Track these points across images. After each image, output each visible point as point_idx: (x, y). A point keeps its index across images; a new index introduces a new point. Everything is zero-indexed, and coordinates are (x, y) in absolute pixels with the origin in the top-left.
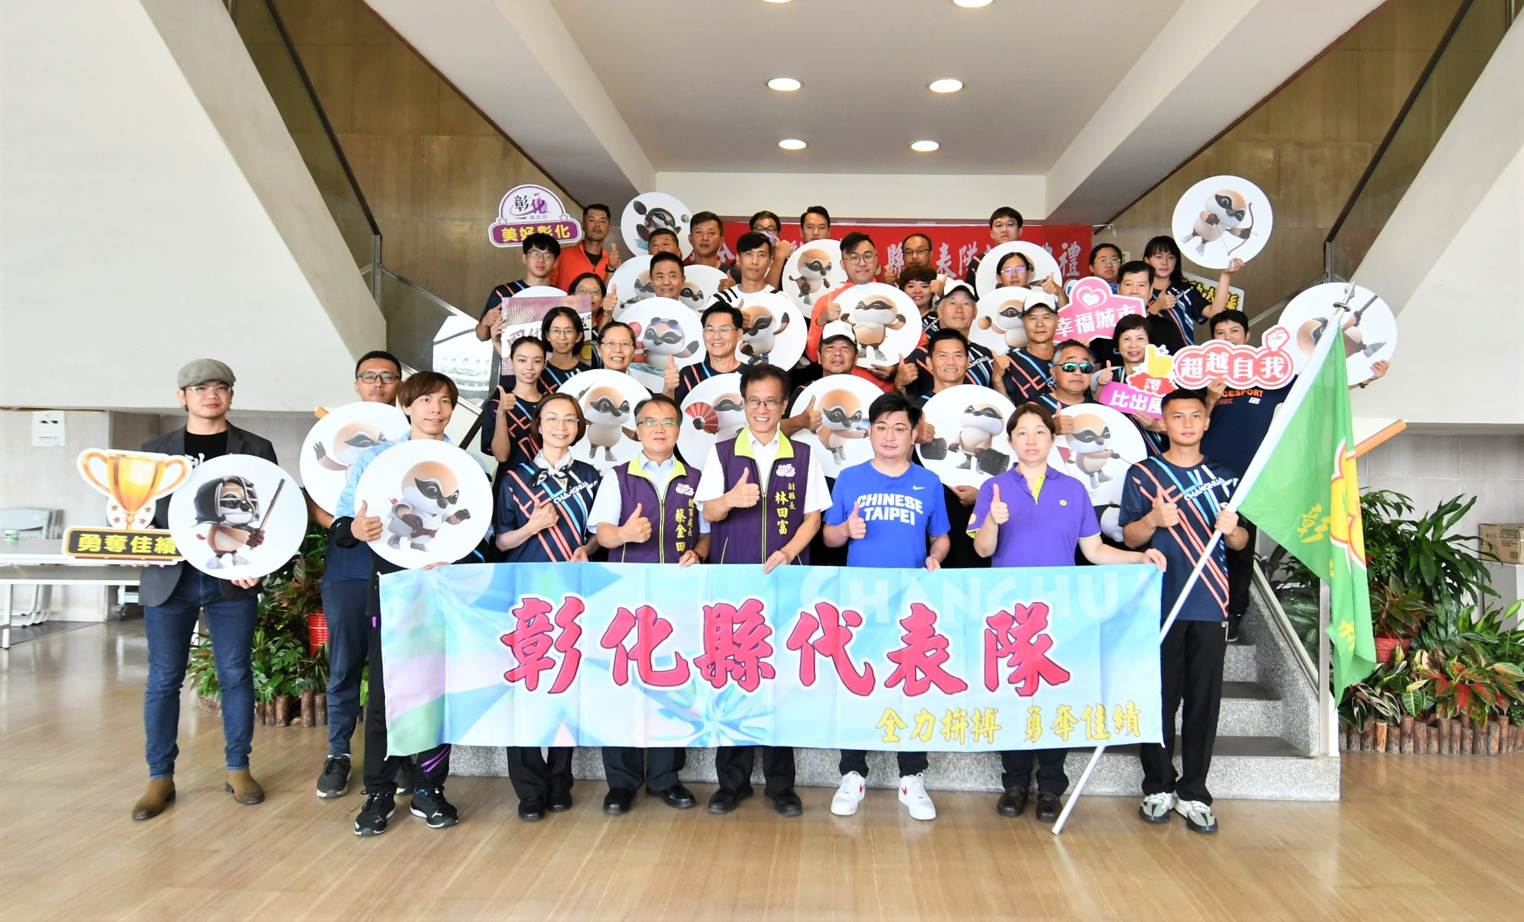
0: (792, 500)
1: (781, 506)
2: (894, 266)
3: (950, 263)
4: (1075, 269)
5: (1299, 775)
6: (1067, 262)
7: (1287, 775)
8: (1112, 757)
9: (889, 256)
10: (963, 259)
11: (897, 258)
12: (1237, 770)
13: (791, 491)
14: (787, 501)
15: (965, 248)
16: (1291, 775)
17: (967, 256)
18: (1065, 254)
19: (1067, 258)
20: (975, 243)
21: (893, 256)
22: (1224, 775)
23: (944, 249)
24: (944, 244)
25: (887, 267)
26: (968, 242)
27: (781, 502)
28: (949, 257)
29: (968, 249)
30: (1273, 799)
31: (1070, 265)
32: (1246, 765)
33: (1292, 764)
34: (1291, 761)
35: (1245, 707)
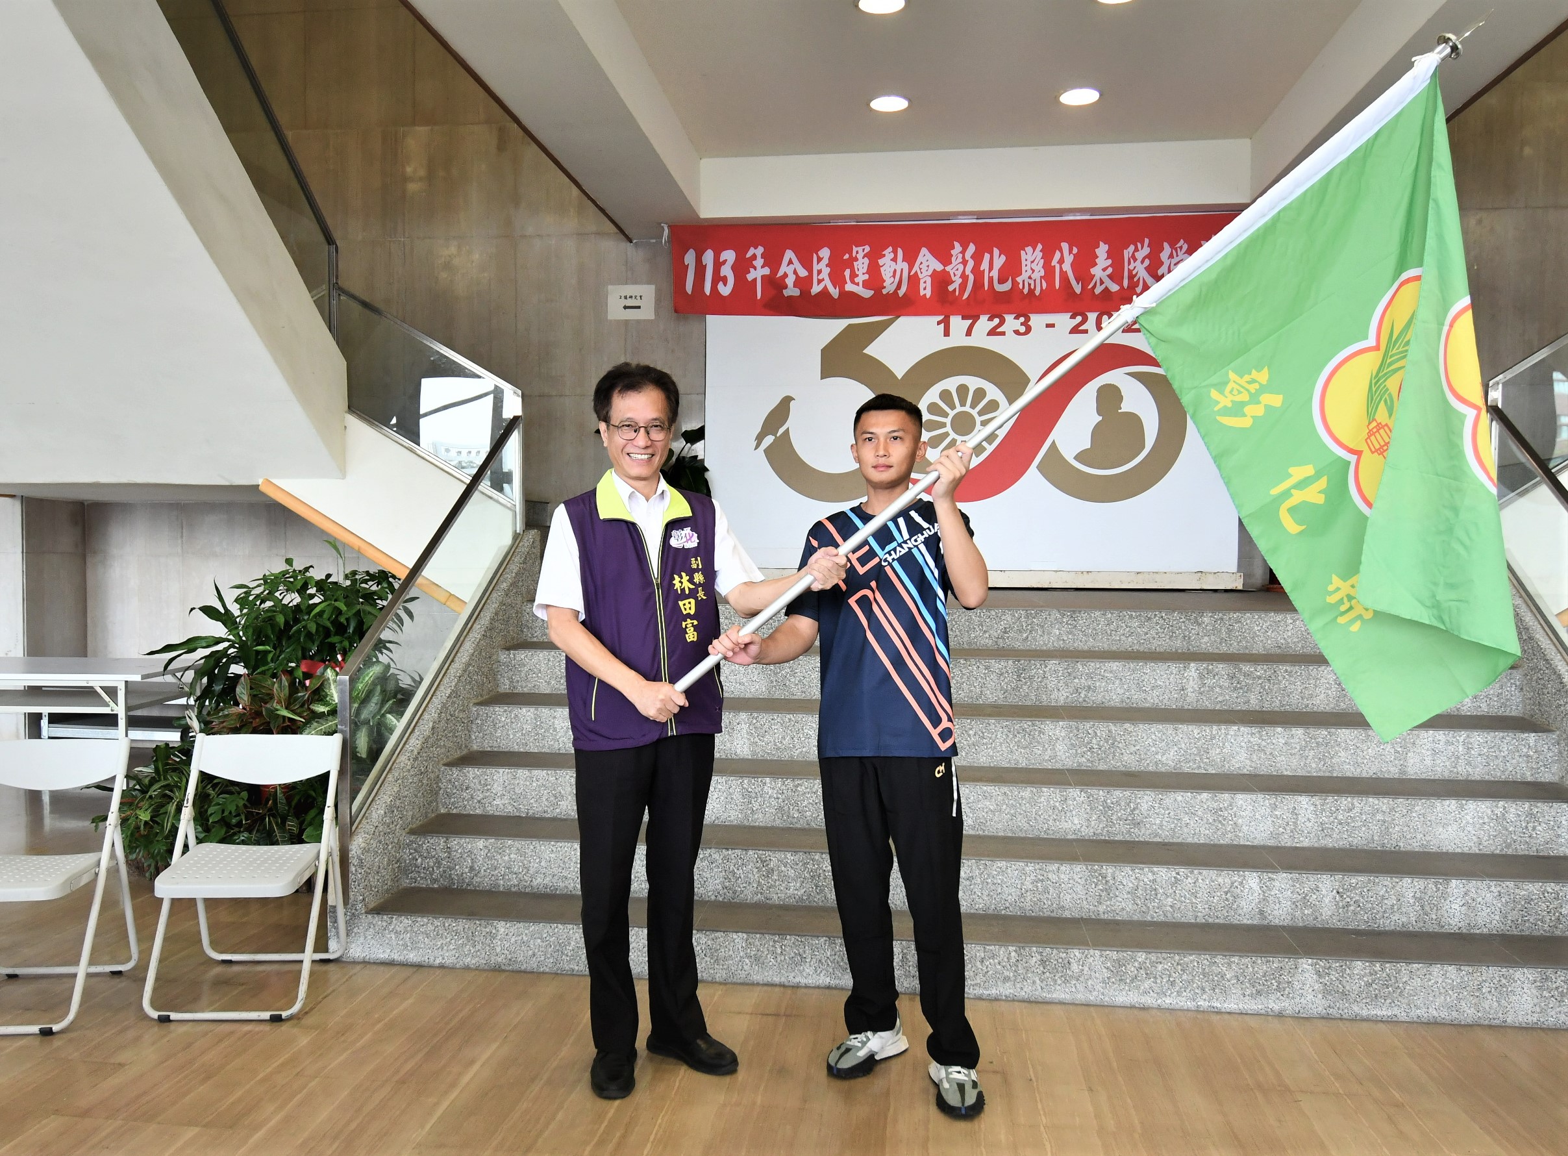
0: (699, 587)
2: (1030, 278)
3: (1110, 270)
9: (1024, 263)
10: (1129, 263)
11: (1034, 265)
15: (1132, 248)
17: (1135, 260)
20: (1147, 241)
21: (1028, 263)
23: (1102, 250)
24: (1101, 243)
25: (1019, 280)
26: (1136, 240)
28: (1109, 262)
29: (1136, 250)
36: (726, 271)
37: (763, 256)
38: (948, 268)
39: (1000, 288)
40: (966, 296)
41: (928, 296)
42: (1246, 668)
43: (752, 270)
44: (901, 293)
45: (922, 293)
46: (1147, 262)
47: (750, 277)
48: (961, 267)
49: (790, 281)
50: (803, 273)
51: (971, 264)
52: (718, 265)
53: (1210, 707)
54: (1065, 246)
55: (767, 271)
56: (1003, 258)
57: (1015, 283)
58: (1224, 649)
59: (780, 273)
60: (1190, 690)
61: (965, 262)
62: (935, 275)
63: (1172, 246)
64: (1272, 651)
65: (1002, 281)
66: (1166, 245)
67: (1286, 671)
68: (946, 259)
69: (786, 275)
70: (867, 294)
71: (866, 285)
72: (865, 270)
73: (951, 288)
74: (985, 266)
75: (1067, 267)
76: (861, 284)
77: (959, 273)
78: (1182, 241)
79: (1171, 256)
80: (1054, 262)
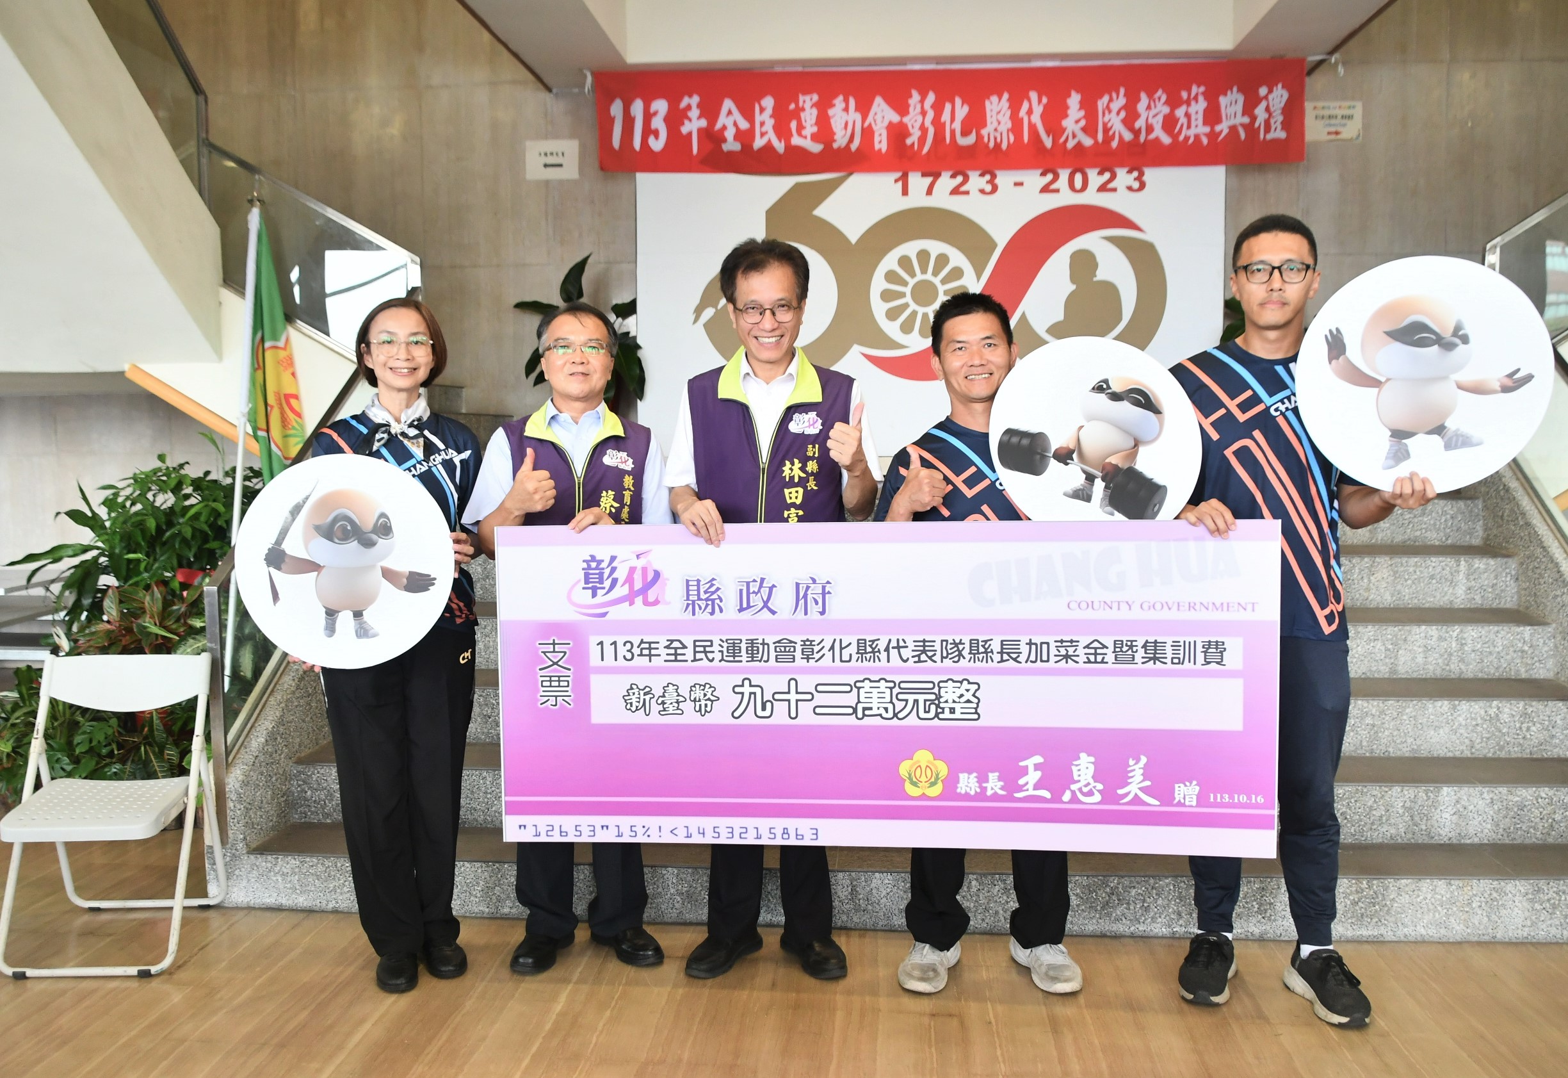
0: (812, 474)
1: (791, 484)
2: (996, 130)
3: (1083, 123)
4: (1279, 127)
6: (1267, 116)
9: (989, 114)
10: (1104, 115)
11: (1000, 117)
13: (812, 458)
14: (803, 475)
15: (1106, 98)
17: (1110, 111)
18: (1263, 104)
19: (1267, 109)
20: (1122, 90)
21: (994, 113)
23: (1074, 100)
24: (1073, 93)
25: (984, 132)
26: (1111, 88)
27: (792, 478)
28: (1082, 113)
29: (1111, 100)
31: (1272, 121)
36: (658, 123)
37: (698, 106)
38: (905, 120)
39: (964, 142)
40: (925, 151)
41: (884, 150)
43: (686, 122)
44: (854, 147)
45: (877, 147)
46: (1123, 114)
47: (684, 130)
48: (920, 118)
49: (730, 134)
50: (744, 124)
51: (931, 115)
52: (648, 116)
54: (1033, 95)
55: (704, 123)
56: (966, 108)
57: (979, 136)
59: (718, 126)
61: (924, 113)
62: (891, 127)
63: (1151, 97)
65: (965, 133)
66: (1143, 96)
68: (902, 109)
69: (724, 128)
70: (816, 148)
71: (815, 138)
72: (814, 122)
73: (909, 141)
74: (946, 116)
75: (1036, 118)
76: (809, 137)
77: (917, 125)
78: (1161, 91)
79: (1149, 108)
80: (1022, 113)
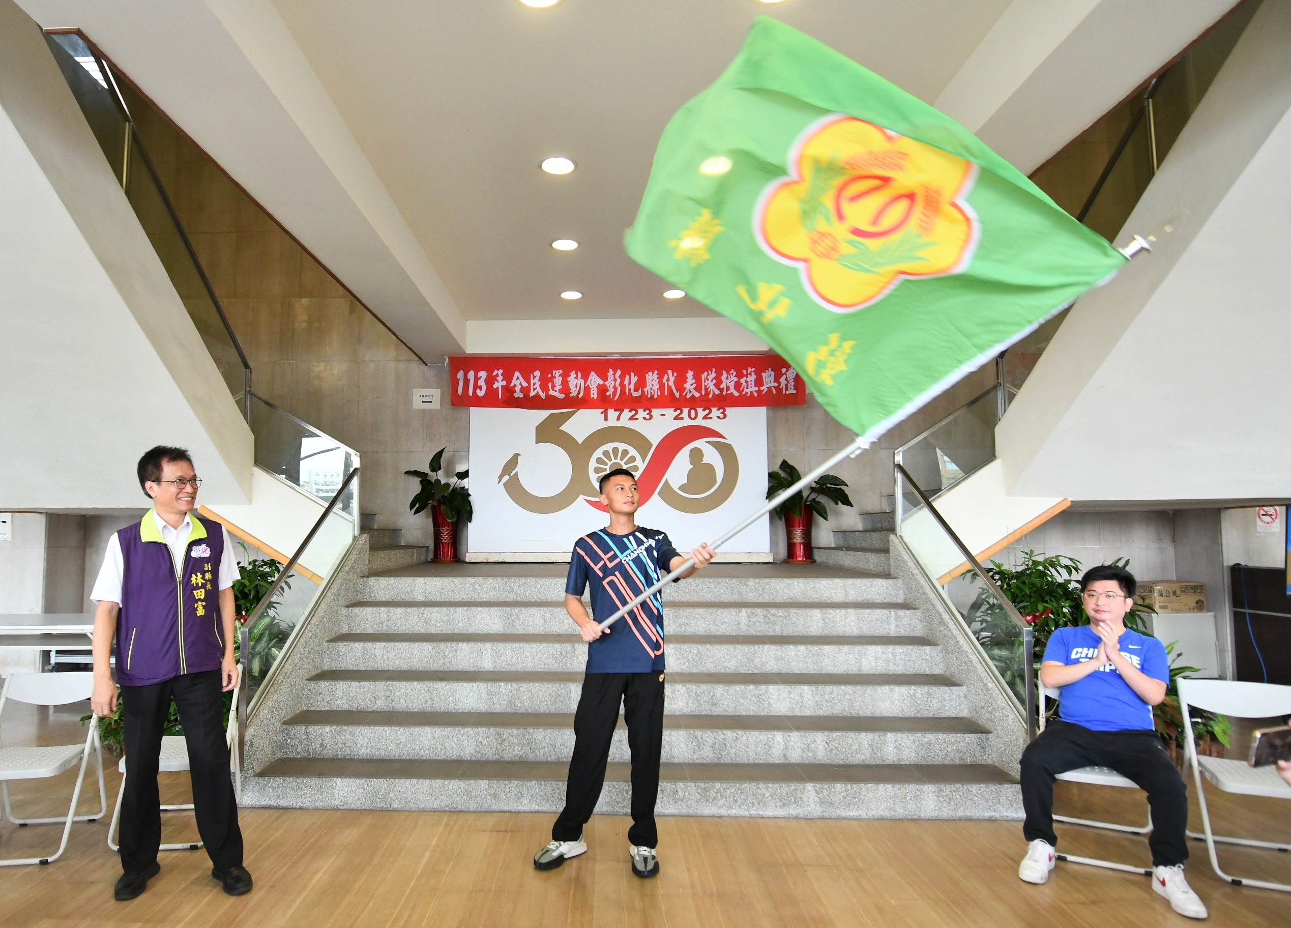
2: (651, 389)
3: (694, 385)
4: (793, 388)
5: (1014, 797)
6: (786, 383)
7: (1004, 798)
8: (854, 785)
9: (647, 381)
10: (705, 382)
11: (653, 382)
12: (961, 794)
15: (706, 373)
16: (1007, 798)
17: (708, 380)
18: (785, 376)
19: (786, 379)
20: (714, 370)
21: (650, 381)
22: (950, 799)
23: (690, 374)
24: (689, 371)
25: (645, 390)
26: (708, 369)
28: (694, 381)
29: (708, 375)
30: (993, 818)
31: (789, 385)
32: (969, 790)
33: (1007, 788)
34: (1006, 785)
35: (962, 739)
36: (481, 383)
37: (502, 375)
38: (606, 383)
39: (635, 394)
40: (616, 398)
41: (595, 398)
42: (773, 611)
43: (496, 382)
44: (580, 396)
45: (592, 396)
46: (714, 381)
47: (495, 386)
48: (613, 382)
49: (518, 389)
50: (525, 384)
51: (619, 381)
52: (477, 379)
53: (754, 634)
54: (670, 372)
55: (504, 383)
56: (636, 378)
57: (643, 392)
58: (761, 600)
59: (512, 385)
60: (743, 624)
61: (615, 380)
62: (599, 386)
63: (728, 373)
64: (787, 601)
65: (636, 390)
66: (724, 372)
67: (795, 613)
68: (605, 378)
69: (515, 386)
70: (562, 396)
71: (561, 391)
72: (560, 383)
73: (608, 394)
74: (626, 382)
75: (671, 383)
76: (558, 391)
77: (612, 386)
78: (733, 370)
79: (727, 378)
80: (664, 381)
